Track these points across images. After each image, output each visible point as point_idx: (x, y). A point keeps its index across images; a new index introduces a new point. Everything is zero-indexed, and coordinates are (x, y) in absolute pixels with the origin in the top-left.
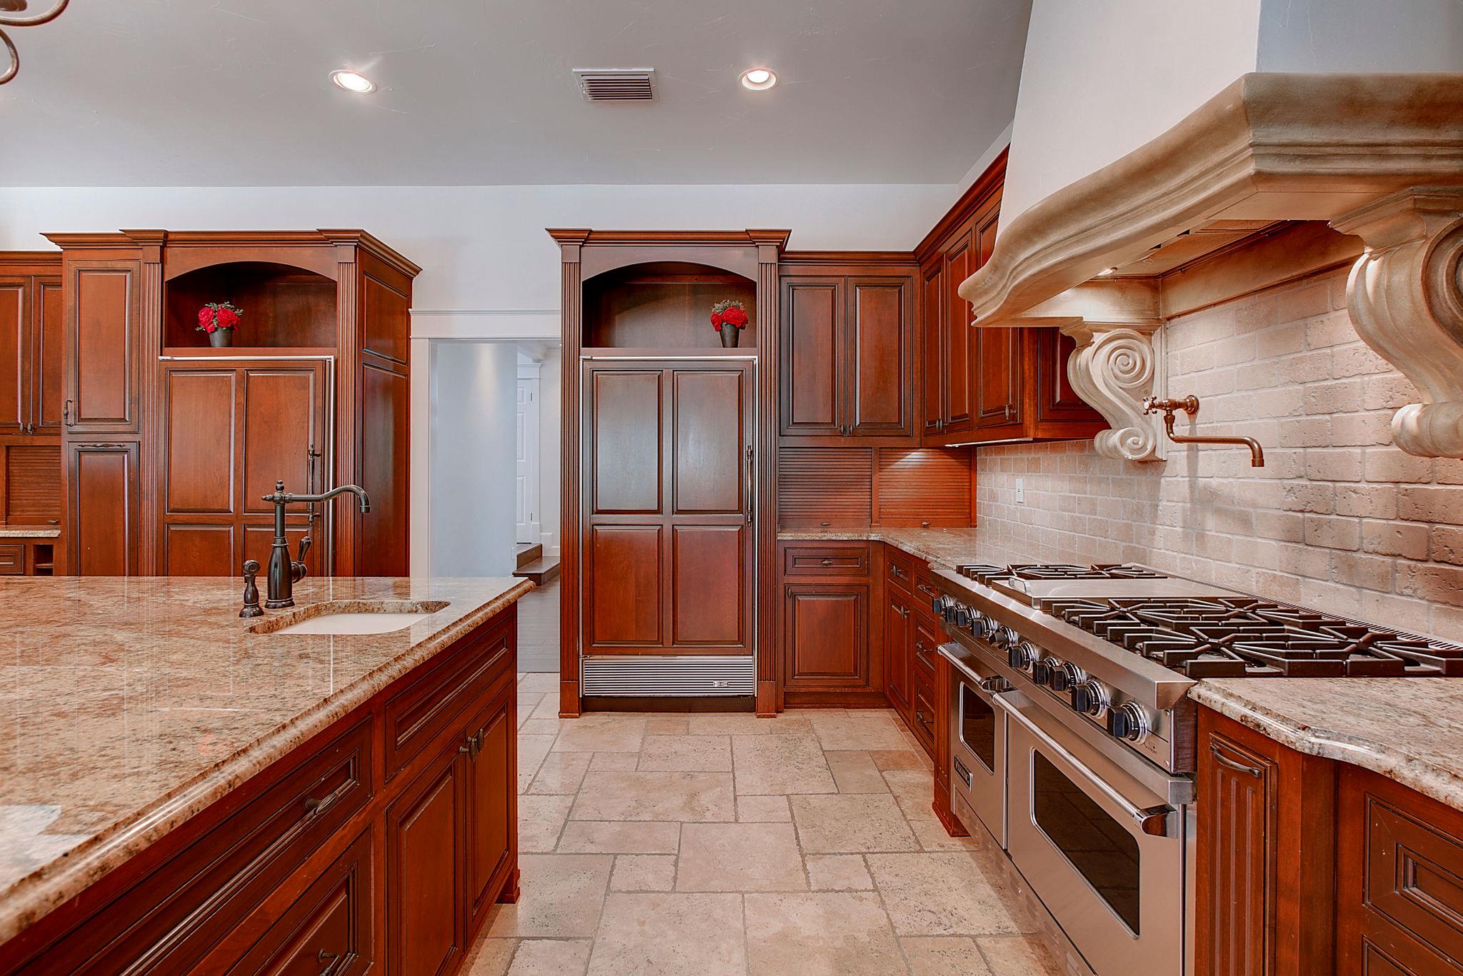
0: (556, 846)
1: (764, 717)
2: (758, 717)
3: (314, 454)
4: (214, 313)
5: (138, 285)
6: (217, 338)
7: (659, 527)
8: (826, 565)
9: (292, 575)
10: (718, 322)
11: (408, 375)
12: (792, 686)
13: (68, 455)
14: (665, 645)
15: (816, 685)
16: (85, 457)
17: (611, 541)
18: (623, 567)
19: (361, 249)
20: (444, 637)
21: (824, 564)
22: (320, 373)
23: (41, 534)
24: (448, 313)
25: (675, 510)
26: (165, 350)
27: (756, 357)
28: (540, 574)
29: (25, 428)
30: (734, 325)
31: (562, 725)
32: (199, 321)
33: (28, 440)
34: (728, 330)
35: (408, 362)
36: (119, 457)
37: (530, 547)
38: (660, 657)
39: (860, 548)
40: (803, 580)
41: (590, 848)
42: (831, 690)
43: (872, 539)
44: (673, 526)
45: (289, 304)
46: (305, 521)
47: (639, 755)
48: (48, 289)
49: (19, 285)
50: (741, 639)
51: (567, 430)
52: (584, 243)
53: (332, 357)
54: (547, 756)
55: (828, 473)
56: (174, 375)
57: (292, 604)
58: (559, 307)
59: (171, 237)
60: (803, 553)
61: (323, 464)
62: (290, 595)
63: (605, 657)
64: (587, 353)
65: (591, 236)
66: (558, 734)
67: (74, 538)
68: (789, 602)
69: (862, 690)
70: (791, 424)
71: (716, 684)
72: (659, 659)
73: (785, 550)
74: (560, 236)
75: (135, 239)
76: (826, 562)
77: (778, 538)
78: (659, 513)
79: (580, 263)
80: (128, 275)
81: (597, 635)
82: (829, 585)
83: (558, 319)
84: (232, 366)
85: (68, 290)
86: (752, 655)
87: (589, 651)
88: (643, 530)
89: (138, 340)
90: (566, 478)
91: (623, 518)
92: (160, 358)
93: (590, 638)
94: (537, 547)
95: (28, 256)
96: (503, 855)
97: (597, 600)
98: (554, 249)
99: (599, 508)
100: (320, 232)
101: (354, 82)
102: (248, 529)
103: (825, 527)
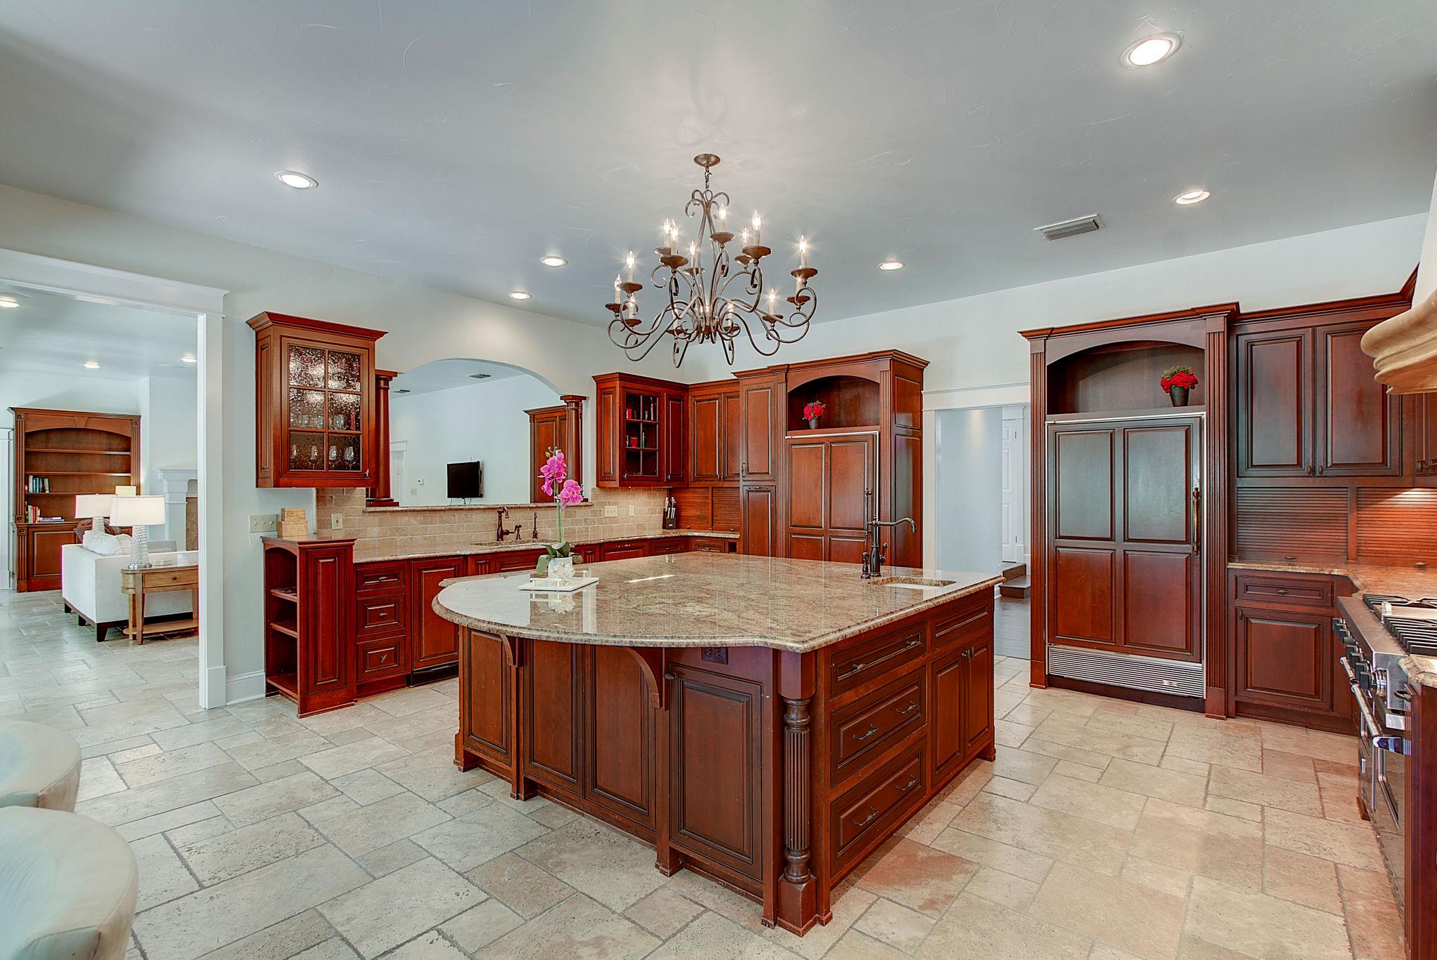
0: (1020, 746)
1: (1213, 717)
2: (1207, 716)
3: (868, 494)
4: (813, 408)
5: (774, 395)
6: (813, 423)
7: (1111, 552)
8: (1282, 593)
9: (880, 562)
10: (1167, 386)
11: (921, 438)
12: (1243, 696)
13: (742, 492)
14: (1117, 644)
15: (1269, 699)
16: (751, 494)
17: (1071, 559)
18: (1081, 581)
19: (894, 360)
20: (955, 594)
21: (1280, 593)
22: (871, 442)
23: (732, 536)
24: (947, 391)
25: (1126, 539)
26: (788, 432)
27: (1205, 413)
28: (1024, 589)
29: (720, 478)
30: (1183, 388)
31: (1031, 691)
32: (804, 414)
33: (720, 484)
34: (1177, 392)
35: (921, 429)
36: (766, 493)
37: (1015, 566)
38: (1113, 653)
39: (1322, 582)
40: (1257, 605)
41: (1042, 752)
42: (1289, 707)
43: (1336, 573)
44: (1124, 551)
45: (847, 395)
46: (863, 536)
47: (1089, 718)
48: (729, 400)
49: (716, 400)
50: (1189, 648)
51: (1035, 476)
52: (1047, 337)
53: (877, 432)
54: (1018, 705)
55: (1294, 511)
56: (793, 447)
57: (880, 576)
58: (1028, 378)
59: (791, 367)
60: (1255, 581)
61: (872, 499)
62: (879, 571)
63: (1067, 647)
64: (1052, 419)
65: (1054, 332)
66: (1028, 695)
67: (745, 537)
68: (1241, 623)
69: (1325, 713)
70: (1250, 466)
71: (1166, 683)
72: (1112, 655)
73: (1236, 578)
74: (1029, 335)
75: (773, 370)
76: (1281, 591)
77: (1228, 567)
78: (1112, 540)
79: (1045, 352)
80: (769, 390)
81: (1060, 629)
82: (1286, 612)
83: (1028, 389)
84: (823, 440)
85: (742, 401)
86: (1201, 663)
87: (1054, 641)
88: (1100, 552)
89: (775, 427)
90: (1035, 512)
91: (1081, 543)
92: (786, 437)
93: (1054, 632)
94: (1021, 566)
95: (720, 383)
96: (985, 729)
97: (1059, 603)
98: (1026, 343)
99: (1061, 535)
100: (870, 354)
101: (891, 266)
102: (832, 539)
103: (1291, 560)
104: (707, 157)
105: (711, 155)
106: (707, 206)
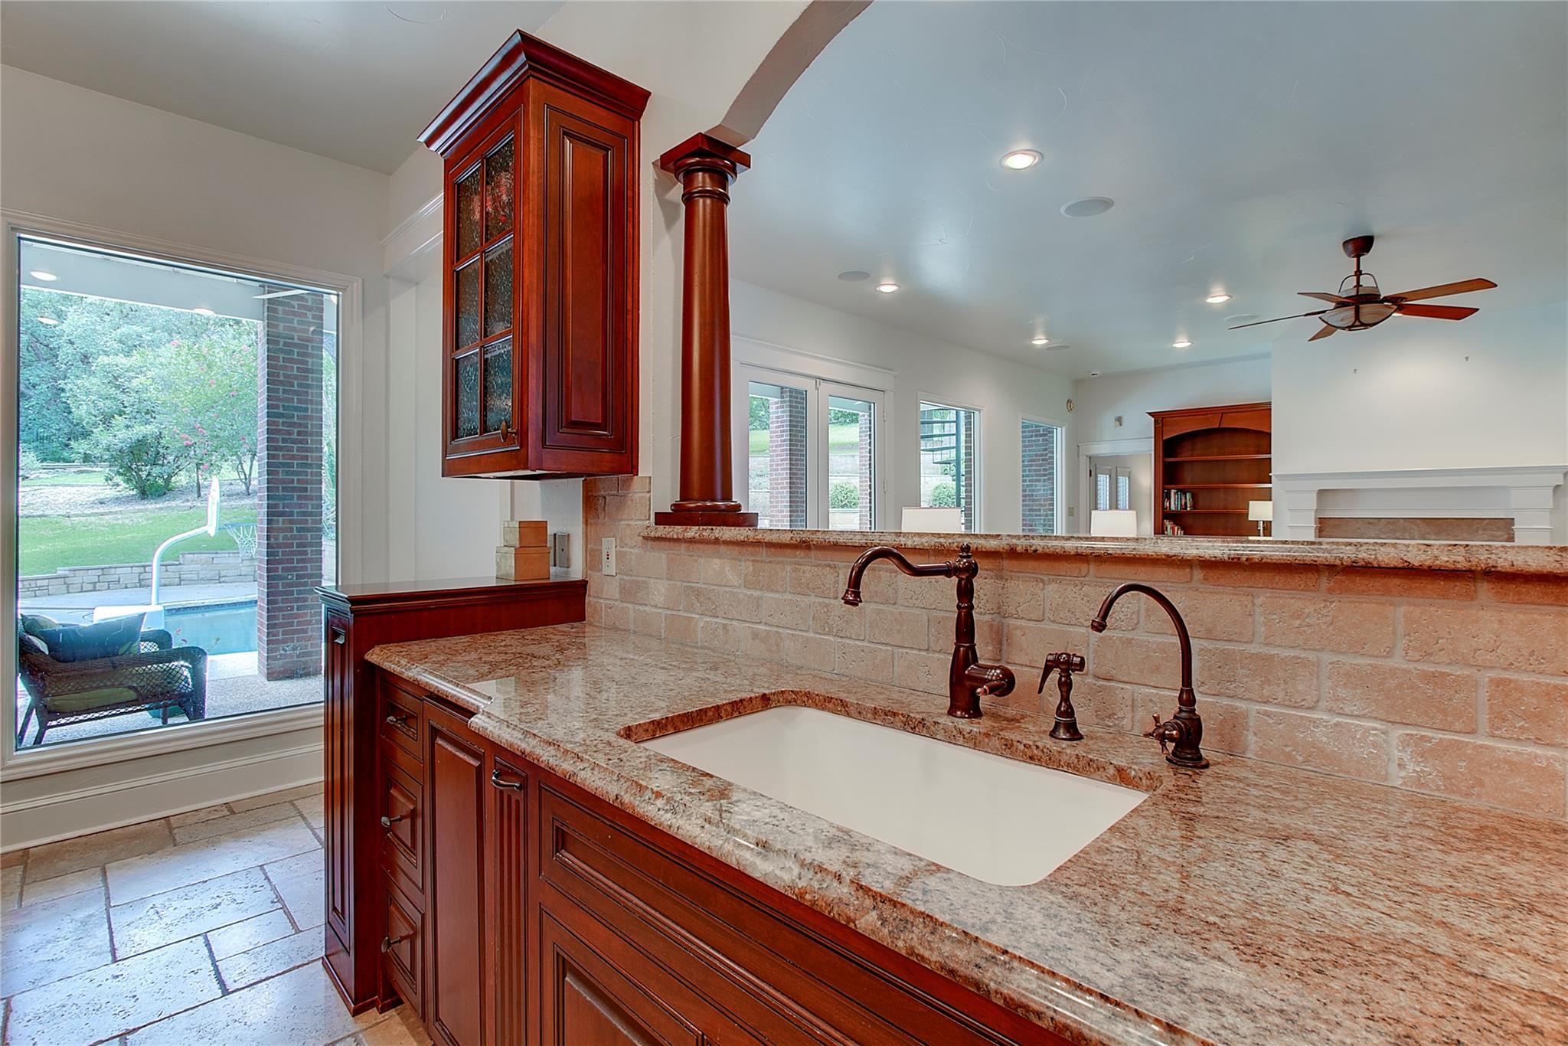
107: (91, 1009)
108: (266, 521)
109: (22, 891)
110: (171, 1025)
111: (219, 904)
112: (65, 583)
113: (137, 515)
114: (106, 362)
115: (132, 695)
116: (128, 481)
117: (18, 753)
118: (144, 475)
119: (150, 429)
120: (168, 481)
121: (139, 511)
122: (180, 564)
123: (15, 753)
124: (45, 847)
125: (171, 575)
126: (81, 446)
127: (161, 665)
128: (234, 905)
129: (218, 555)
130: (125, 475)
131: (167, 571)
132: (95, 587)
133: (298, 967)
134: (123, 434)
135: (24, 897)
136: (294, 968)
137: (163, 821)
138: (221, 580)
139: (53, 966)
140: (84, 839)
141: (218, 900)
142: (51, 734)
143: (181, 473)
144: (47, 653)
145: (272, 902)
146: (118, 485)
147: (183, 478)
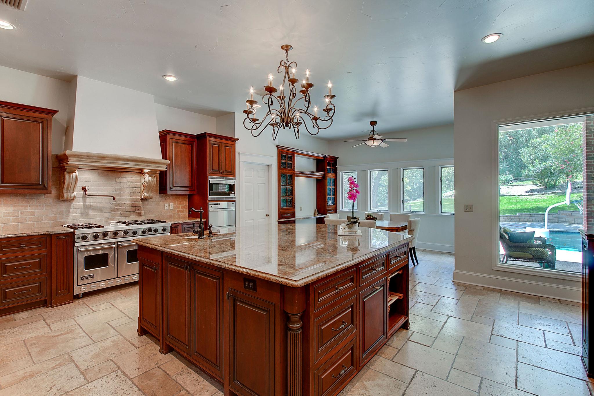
104: (287, 46)
105: (289, 45)
106: (287, 68)
107: (511, 331)
108: (586, 201)
109: (499, 300)
110: (530, 346)
111: (550, 326)
112: (519, 218)
113: (543, 195)
114: (533, 141)
115: (531, 256)
116: (540, 183)
117: (500, 264)
118: (546, 180)
119: (547, 164)
120: (555, 183)
121: (545, 194)
122: (558, 215)
123: (499, 264)
124: (506, 291)
125: (555, 219)
126: (525, 172)
127: (540, 249)
128: (554, 328)
129: (574, 212)
130: (539, 181)
131: (553, 217)
132: (528, 221)
133: (572, 354)
134: (539, 167)
135: (500, 300)
136: (570, 354)
137: (537, 297)
138: (575, 222)
139: (504, 318)
140: (515, 293)
141: (550, 324)
142: (509, 262)
143: (561, 179)
144: (508, 239)
145: (568, 333)
146: (537, 185)
147: (561, 181)
